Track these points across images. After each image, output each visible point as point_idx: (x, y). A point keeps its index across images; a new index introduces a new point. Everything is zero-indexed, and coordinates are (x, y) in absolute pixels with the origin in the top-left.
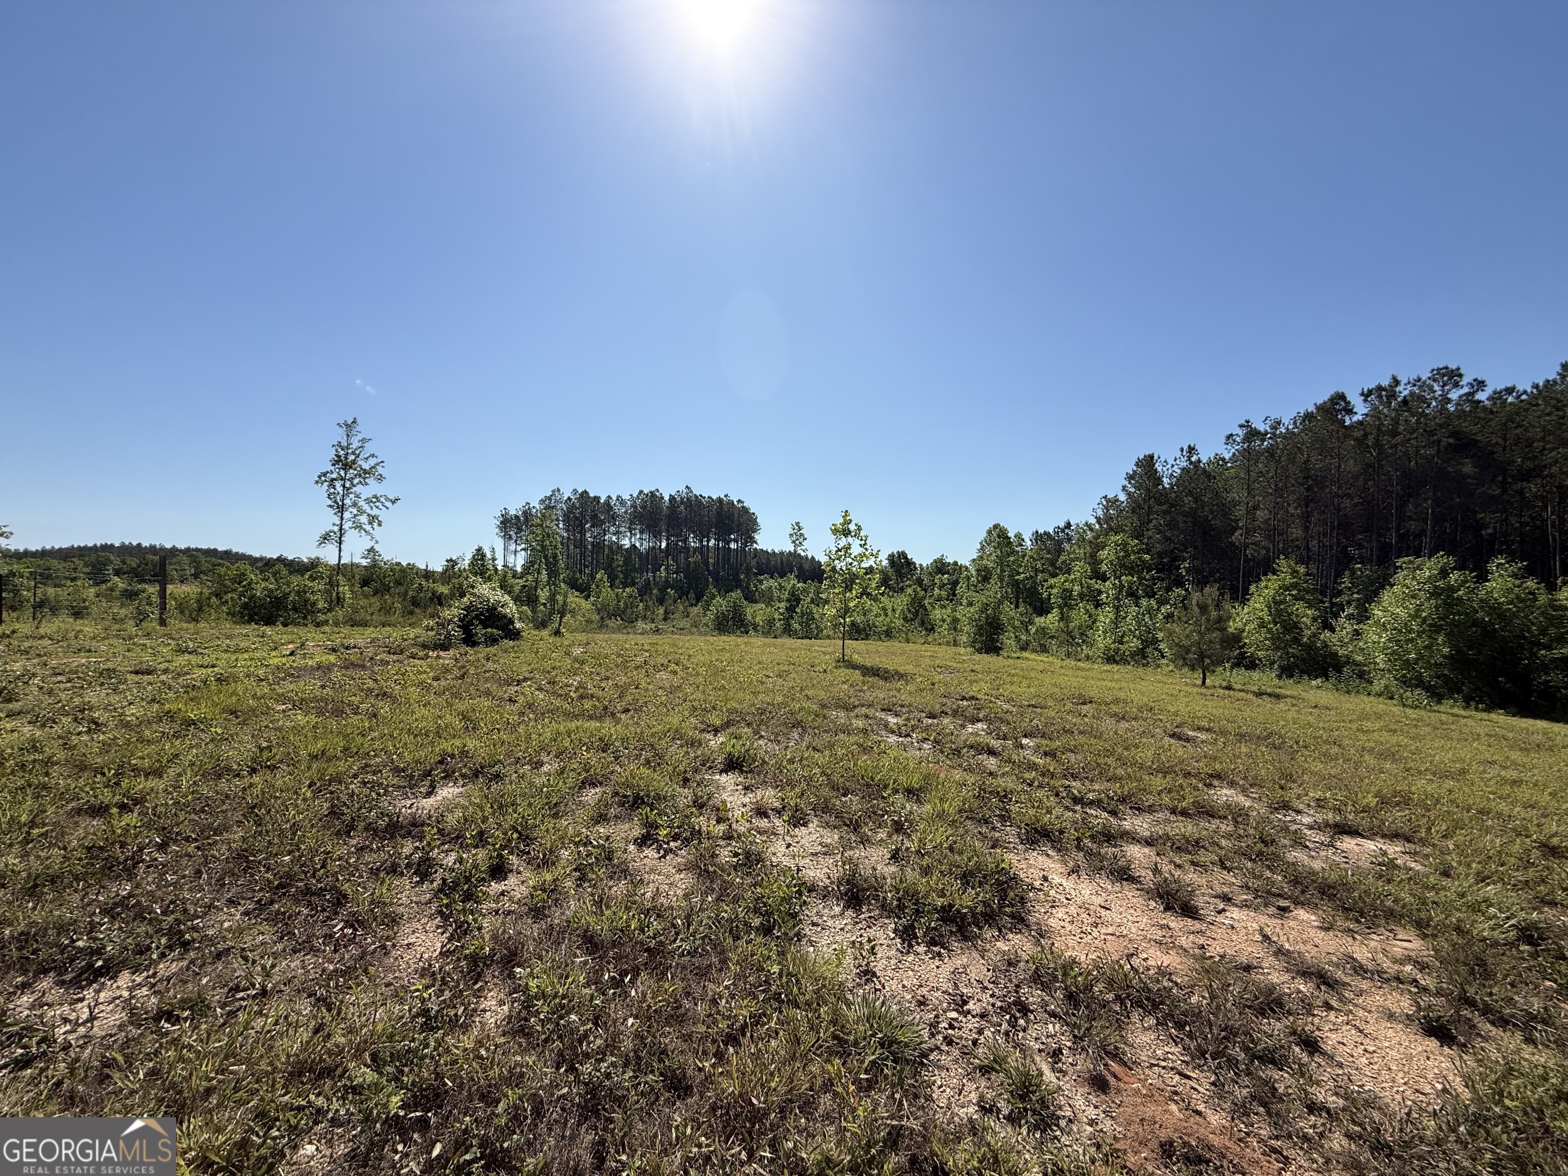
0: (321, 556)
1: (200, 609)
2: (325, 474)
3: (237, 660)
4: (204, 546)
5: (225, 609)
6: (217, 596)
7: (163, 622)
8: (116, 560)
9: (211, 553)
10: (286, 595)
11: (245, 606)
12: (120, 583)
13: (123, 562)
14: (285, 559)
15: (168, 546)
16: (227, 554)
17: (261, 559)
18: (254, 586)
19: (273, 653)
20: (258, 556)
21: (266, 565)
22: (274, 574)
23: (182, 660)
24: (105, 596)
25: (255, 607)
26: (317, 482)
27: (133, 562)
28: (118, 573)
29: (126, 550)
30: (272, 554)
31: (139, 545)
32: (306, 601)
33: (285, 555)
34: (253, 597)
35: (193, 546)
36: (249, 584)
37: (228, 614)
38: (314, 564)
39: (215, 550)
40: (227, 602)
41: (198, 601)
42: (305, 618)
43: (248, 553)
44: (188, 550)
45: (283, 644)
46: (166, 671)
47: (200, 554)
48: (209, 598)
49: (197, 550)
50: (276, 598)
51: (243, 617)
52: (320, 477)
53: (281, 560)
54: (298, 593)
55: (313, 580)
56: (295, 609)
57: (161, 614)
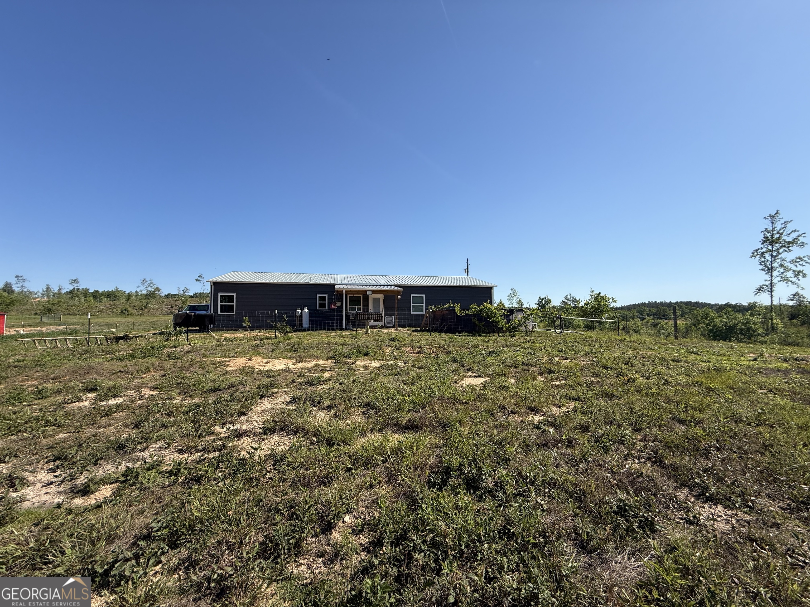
0: (757, 301)
1: (687, 332)
2: (757, 251)
3: (721, 360)
4: (685, 300)
5: (699, 332)
6: (694, 325)
7: (676, 338)
8: (647, 309)
9: (688, 304)
10: (736, 325)
11: (711, 331)
12: (650, 319)
13: (650, 310)
14: (731, 304)
15: (668, 302)
16: (697, 304)
17: (716, 305)
18: (714, 320)
19: (742, 358)
20: (714, 303)
21: (720, 308)
22: (726, 314)
23: (691, 357)
24: (645, 325)
25: (717, 331)
26: (751, 257)
27: (654, 310)
28: (648, 315)
29: (651, 305)
30: (722, 302)
31: (656, 302)
32: (750, 328)
33: (730, 302)
34: (715, 326)
35: (679, 301)
36: (712, 319)
37: (701, 335)
38: (752, 307)
39: (690, 302)
40: (699, 328)
41: (686, 328)
42: (749, 339)
43: (708, 302)
44: (677, 303)
45: (746, 353)
46: (686, 361)
47: (683, 305)
48: (690, 327)
49: (682, 302)
50: (729, 327)
51: (709, 337)
52: (753, 253)
53: (728, 305)
54: (744, 324)
55: (752, 315)
56: (741, 333)
57: (675, 334)
